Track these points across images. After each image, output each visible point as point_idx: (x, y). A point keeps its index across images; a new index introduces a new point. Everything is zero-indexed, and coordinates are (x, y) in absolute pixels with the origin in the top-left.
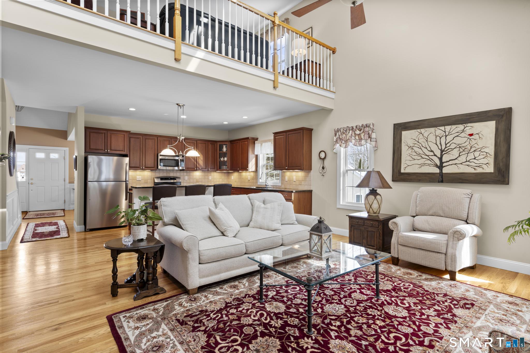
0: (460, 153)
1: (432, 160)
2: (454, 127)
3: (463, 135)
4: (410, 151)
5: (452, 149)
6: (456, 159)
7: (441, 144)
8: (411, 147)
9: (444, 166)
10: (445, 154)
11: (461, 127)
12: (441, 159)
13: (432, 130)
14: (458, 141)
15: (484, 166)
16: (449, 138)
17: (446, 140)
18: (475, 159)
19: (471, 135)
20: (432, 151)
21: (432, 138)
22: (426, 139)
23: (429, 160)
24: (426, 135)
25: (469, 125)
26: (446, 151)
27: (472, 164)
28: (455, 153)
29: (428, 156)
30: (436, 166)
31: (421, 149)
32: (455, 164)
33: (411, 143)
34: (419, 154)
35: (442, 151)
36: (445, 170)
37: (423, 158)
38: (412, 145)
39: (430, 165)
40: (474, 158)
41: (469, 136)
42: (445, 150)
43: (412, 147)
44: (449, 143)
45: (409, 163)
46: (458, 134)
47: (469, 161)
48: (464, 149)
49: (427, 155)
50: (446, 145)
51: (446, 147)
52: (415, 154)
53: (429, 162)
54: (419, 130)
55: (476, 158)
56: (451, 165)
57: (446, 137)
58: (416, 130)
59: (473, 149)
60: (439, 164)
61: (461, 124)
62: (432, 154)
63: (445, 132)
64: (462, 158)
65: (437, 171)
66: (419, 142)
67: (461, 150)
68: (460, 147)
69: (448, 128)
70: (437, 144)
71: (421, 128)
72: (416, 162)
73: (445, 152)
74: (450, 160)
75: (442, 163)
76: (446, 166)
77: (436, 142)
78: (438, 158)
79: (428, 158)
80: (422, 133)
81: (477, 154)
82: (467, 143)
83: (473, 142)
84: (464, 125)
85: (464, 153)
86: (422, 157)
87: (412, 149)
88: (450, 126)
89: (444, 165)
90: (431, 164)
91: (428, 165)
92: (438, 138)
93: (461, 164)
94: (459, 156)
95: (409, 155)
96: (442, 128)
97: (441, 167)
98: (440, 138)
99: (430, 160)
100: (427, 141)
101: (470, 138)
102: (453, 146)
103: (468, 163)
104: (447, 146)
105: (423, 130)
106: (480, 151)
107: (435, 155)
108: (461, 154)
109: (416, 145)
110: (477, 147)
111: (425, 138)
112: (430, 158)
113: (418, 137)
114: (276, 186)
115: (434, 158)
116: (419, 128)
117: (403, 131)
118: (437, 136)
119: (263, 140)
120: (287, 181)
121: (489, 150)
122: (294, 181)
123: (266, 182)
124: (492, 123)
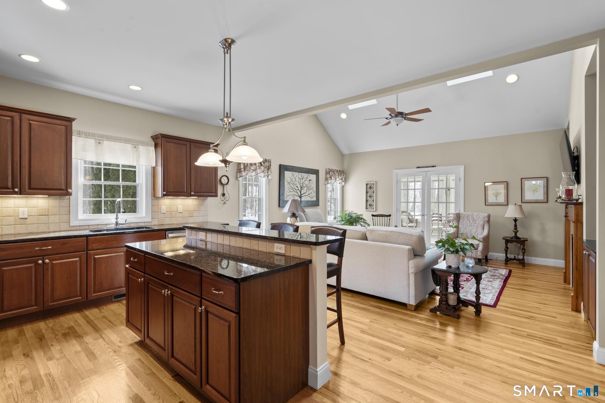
2: (305, 174)
3: (307, 180)
5: (304, 187)
11: (307, 175)
12: (301, 192)
13: (297, 173)
14: (307, 182)
15: (313, 197)
16: (304, 180)
17: (302, 181)
19: (310, 180)
20: (297, 187)
21: (297, 179)
23: (296, 192)
24: (295, 176)
25: (309, 175)
27: (310, 196)
28: (305, 189)
29: (296, 190)
31: (293, 185)
32: (305, 196)
33: (289, 180)
34: (292, 188)
35: (301, 188)
36: (303, 199)
38: (289, 182)
39: (297, 196)
44: (303, 183)
45: (288, 194)
46: (306, 179)
51: (302, 186)
52: (290, 188)
53: (296, 194)
54: (292, 172)
55: (311, 193)
57: (302, 179)
58: (291, 172)
59: (310, 188)
60: (300, 195)
61: (307, 173)
62: (297, 189)
63: (302, 176)
64: (307, 193)
65: (299, 199)
66: (292, 180)
67: (307, 188)
68: (307, 186)
70: (299, 183)
74: (304, 193)
75: (301, 195)
80: (293, 175)
81: (311, 190)
82: (309, 184)
83: (311, 184)
85: (308, 190)
86: (293, 190)
87: (290, 184)
89: (302, 196)
93: (307, 196)
95: (288, 188)
96: (301, 174)
97: (301, 197)
98: (300, 180)
101: (309, 182)
102: (305, 185)
103: (309, 195)
105: (294, 173)
107: (299, 190)
109: (291, 182)
110: (312, 187)
111: (295, 178)
113: (292, 177)
114: (136, 224)
115: (298, 191)
116: (292, 171)
117: (286, 171)
118: (299, 178)
119: (106, 136)
120: (164, 213)
121: (315, 189)
122: (179, 213)
123: (117, 218)
124: (315, 176)
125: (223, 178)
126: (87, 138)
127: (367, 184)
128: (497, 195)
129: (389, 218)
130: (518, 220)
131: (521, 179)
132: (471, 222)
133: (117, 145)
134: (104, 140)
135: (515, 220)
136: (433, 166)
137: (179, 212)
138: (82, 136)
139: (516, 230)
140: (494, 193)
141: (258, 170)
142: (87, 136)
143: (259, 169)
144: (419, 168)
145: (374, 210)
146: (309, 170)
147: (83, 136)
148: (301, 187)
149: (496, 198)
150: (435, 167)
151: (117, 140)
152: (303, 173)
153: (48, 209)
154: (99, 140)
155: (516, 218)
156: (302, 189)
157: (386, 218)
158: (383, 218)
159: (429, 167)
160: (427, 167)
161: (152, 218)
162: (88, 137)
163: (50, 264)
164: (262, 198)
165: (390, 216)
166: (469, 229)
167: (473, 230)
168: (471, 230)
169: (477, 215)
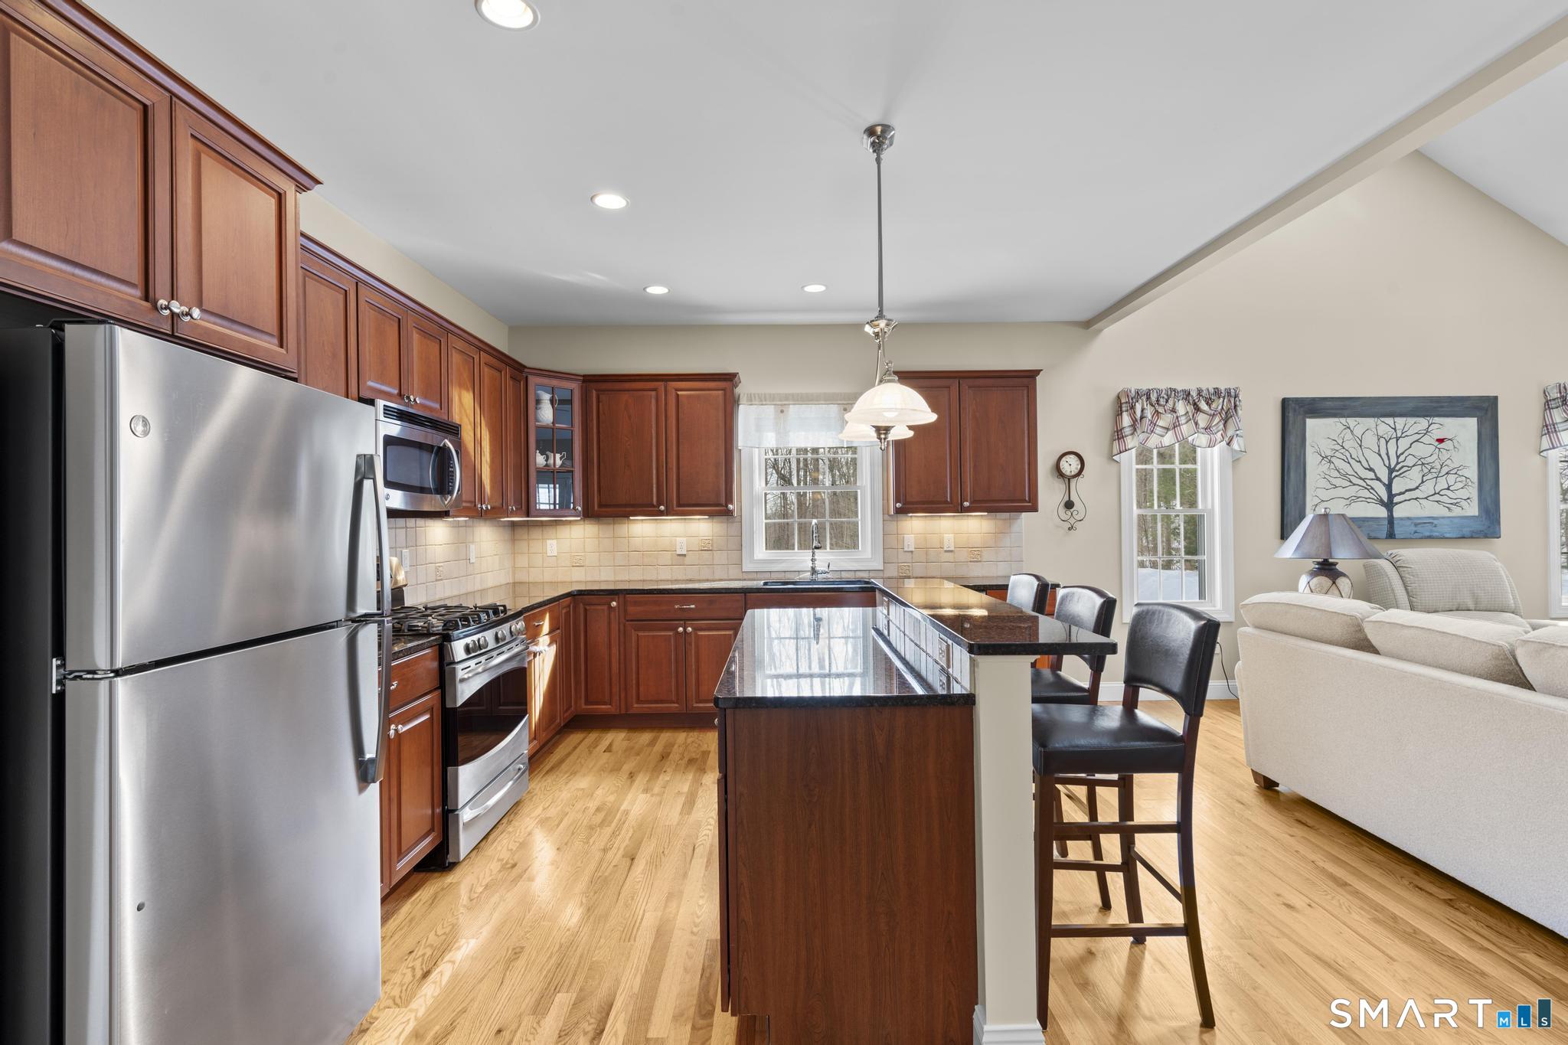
0: (1423, 476)
1: (1372, 488)
2: (1411, 420)
3: (1426, 439)
4: (1325, 466)
5: (1408, 467)
6: (1417, 488)
7: (1387, 454)
8: (1326, 457)
9: (1397, 504)
10: (1396, 476)
11: (1422, 423)
12: (1389, 487)
13: (1370, 422)
14: (1420, 450)
15: (1464, 504)
16: (1404, 443)
17: (1398, 447)
18: (1448, 489)
19: (1441, 441)
20: (1371, 470)
21: (1370, 440)
22: (1359, 442)
23: (1366, 488)
24: (1358, 432)
25: (1436, 420)
26: (1398, 471)
27: (1444, 499)
28: (1414, 476)
29: (1363, 480)
30: (1381, 502)
31: (1349, 463)
32: (1416, 499)
33: (1327, 448)
34: (1345, 476)
35: (1391, 470)
36: (1399, 512)
37: (1354, 485)
38: (1329, 453)
39: (1369, 500)
40: (1446, 487)
41: (1437, 443)
42: (1397, 468)
43: (1329, 458)
44: (1402, 454)
45: (1325, 495)
46: (1417, 437)
47: (1438, 493)
48: (1429, 467)
49: (1361, 478)
50: (1398, 457)
51: (1398, 463)
52: (1336, 474)
53: (1366, 494)
54: (1343, 420)
55: (1451, 488)
56: (1409, 500)
57: (1397, 440)
58: (1336, 419)
59: (1445, 470)
60: (1385, 499)
61: (1424, 416)
62: (1371, 475)
63: (1395, 429)
64: (1428, 488)
65: (1382, 513)
66: (1344, 448)
67: (1426, 471)
68: (1423, 464)
69: (1400, 422)
70: (1380, 455)
71: (1348, 417)
72: (1340, 492)
73: (1398, 473)
74: (1407, 491)
75: (1391, 496)
76: (1400, 503)
77: (1379, 450)
78: (1384, 484)
79: (1365, 485)
80: (1349, 428)
81: (1451, 479)
82: (1435, 457)
83: (1445, 456)
84: (1428, 418)
85: (1430, 476)
86: (1351, 482)
87: (1330, 462)
88: (1405, 419)
89: (1396, 499)
90: (1370, 498)
91: (1364, 499)
92: (1383, 441)
93: (1426, 498)
94: (1423, 482)
95: (1323, 475)
96: (1390, 421)
97: (1389, 505)
98: (1387, 442)
99: (1368, 490)
100: (1361, 446)
101: (1439, 446)
102: (1410, 461)
103: (1437, 497)
104: (1400, 461)
105: (1351, 421)
106: (1456, 473)
107: (1378, 479)
108: (1425, 479)
109: (1337, 454)
110: (1452, 466)
111: (1358, 440)
112: (1368, 485)
113: (1342, 435)
114: (853, 573)
115: (1376, 485)
116: (1343, 416)
117: (1310, 418)
118: (1379, 438)
119: (793, 395)
120: (912, 552)
121: (1472, 472)
122: (946, 551)
123: (813, 560)
124: (1472, 423)
125: (1064, 459)
126: (762, 405)
133: (812, 411)
134: (789, 405)
137: (945, 549)
138: (753, 403)
141: (1184, 428)
142: (761, 401)
143: (1187, 422)
146: (1434, 405)
147: (757, 403)
148: (1389, 468)
151: (812, 400)
152: (1401, 415)
153: (712, 540)
154: (781, 405)
156: (1394, 474)
161: (884, 563)
162: (764, 403)
163: (693, 636)
164: (1212, 512)
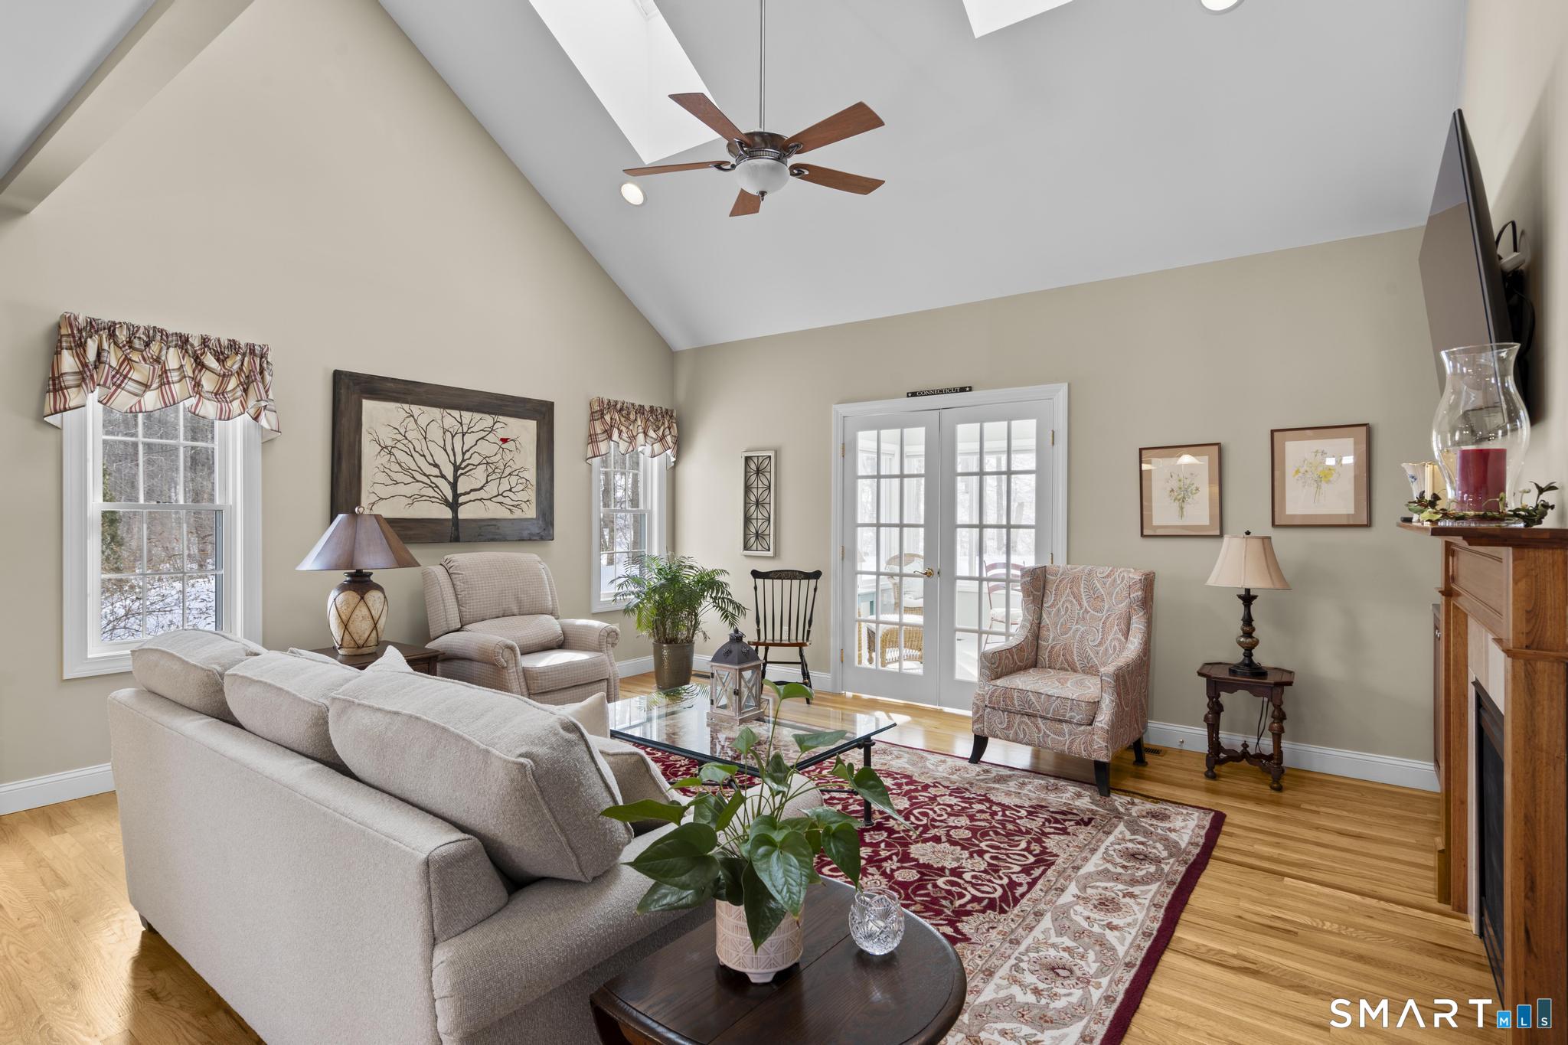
0: (488, 476)
1: (437, 487)
2: (477, 416)
3: (492, 438)
4: (385, 458)
5: (474, 465)
6: (482, 488)
7: (453, 450)
8: (386, 447)
9: (462, 504)
10: (462, 474)
11: (488, 420)
12: (454, 486)
13: (436, 412)
14: (485, 448)
15: (524, 506)
16: (470, 440)
17: (463, 443)
18: (510, 490)
19: (504, 440)
20: (436, 466)
21: (435, 433)
22: (424, 434)
23: (430, 486)
24: (423, 421)
25: (501, 418)
26: (463, 469)
27: (507, 501)
28: (480, 474)
29: (428, 476)
30: (446, 502)
31: (412, 456)
32: (480, 500)
33: (387, 437)
34: (407, 471)
35: (457, 468)
36: (464, 513)
37: (418, 481)
38: (389, 443)
39: (433, 500)
40: (509, 488)
41: (501, 443)
42: (463, 466)
43: (389, 448)
44: (468, 451)
45: (383, 492)
46: (482, 434)
47: (501, 495)
48: (493, 467)
49: (425, 475)
50: (464, 454)
51: (463, 461)
52: (397, 468)
53: (430, 492)
54: (406, 407)
55: (513, 490)
56: (474, 501)
57: (463, 436)
58: (399, 405)
59: (508, 471)
60: (450, 498)
61: (489, 413)
62: (436, 472)
63: (461, 423)
64: (492, 489)
65: (446, 513)
66: (406, 439)
67: (490, 470)
68: (488, 463)
69: (467, 416)
70: (445, 450)
71: (412, 403)
72: (401, 489)
73: (463, 471)
74: (472, 490)
75: (456, 496)
76: (465, 503)
77: (445, 445)
78: (449, 483)
79: (429, 482)
80: (413, 416)
81: (514, 479)
82: (499, 457)
83: (508, 456)
84: (494, 416)
85: (494, 477)
86: (413, 478)
87: (390, 453)
88: (471, 413)
89: (461, 500)
90: (433, 497)
91: (428, 498)
92: (448, 435)
93: (490, 499)
94: (487, 482)
95: (382, 469)
96: (456, 413)
97: (454, 505)
98: (453, 437)
99: (433, 488)
100: (425, 438)
101: (503, 446)
102: (476, 459)
103: (500, 499)
104: (465, 458)
105: (416, 409)
106: (517, 475)
107: (443, 476)
108: (489, 479)
109: (399, 445)
110: (515, 467)
111: (422, 431)
112: (431, 482)
113: (405, 424)
115: (441, 482)
116: (406, 402)
117: (367, 398)
118: (445, 431)
121: (531, 474)
124: (532, 425)
127: (747, 459)
128: (1182, 495)
129: (813, 582)
130: (1255, 597)
131: (1273, 432)
132: (1085, 604)
135: (1248, 598)
136: (963, 390)
139: (1249, 640)
140: (1172, 490)
141: (176, 388)
143: (180, 380)
144: (914, 394)
145: (771, 553)
146: (499, 402)
148: (454, 464)
149: (1182, 508)
150: (970, 390)
152: (468, 409)
155: (1248, 591)
156: (460, 472)
157: (804, 582)
158: (796, 582)
159: (950, 391)
160: (941, 392)
164: (233, 508)
165: (817, 575)
166: (1077, 630)
167: (1090, 637)
168: (1082, 637)
169: (1108, 576)
